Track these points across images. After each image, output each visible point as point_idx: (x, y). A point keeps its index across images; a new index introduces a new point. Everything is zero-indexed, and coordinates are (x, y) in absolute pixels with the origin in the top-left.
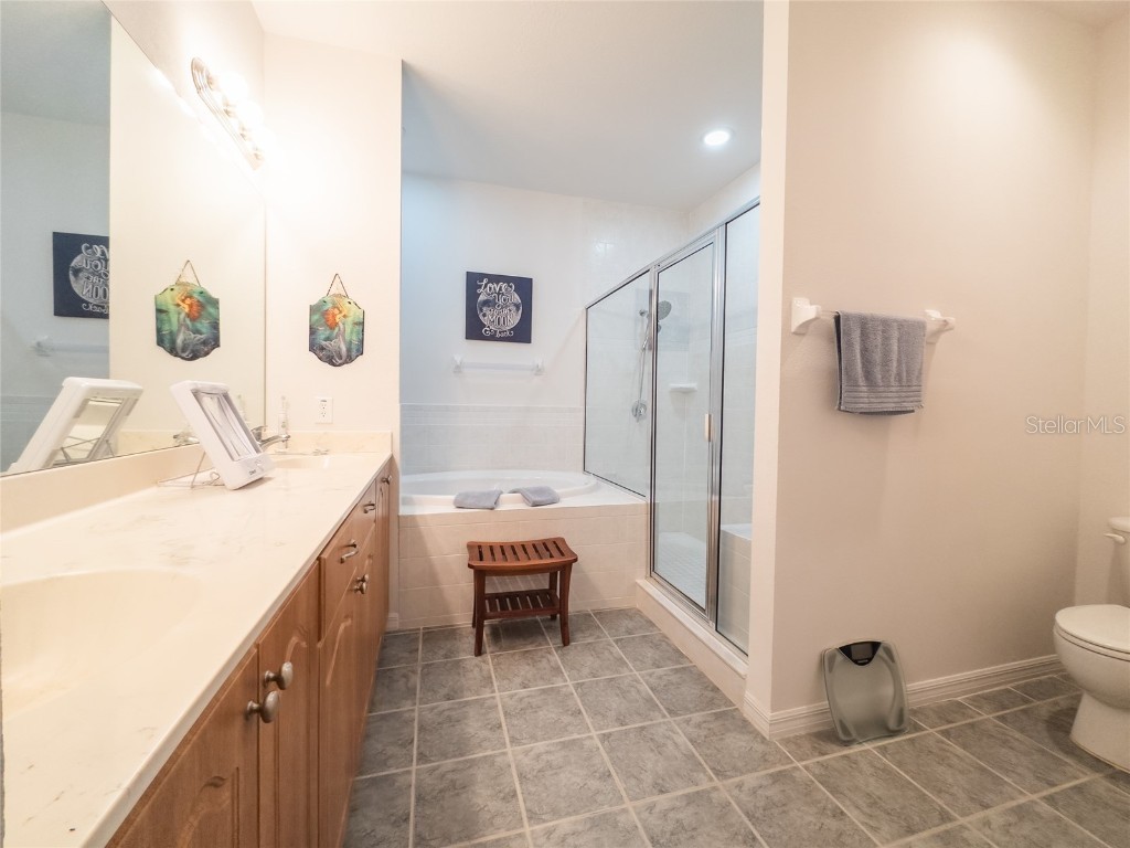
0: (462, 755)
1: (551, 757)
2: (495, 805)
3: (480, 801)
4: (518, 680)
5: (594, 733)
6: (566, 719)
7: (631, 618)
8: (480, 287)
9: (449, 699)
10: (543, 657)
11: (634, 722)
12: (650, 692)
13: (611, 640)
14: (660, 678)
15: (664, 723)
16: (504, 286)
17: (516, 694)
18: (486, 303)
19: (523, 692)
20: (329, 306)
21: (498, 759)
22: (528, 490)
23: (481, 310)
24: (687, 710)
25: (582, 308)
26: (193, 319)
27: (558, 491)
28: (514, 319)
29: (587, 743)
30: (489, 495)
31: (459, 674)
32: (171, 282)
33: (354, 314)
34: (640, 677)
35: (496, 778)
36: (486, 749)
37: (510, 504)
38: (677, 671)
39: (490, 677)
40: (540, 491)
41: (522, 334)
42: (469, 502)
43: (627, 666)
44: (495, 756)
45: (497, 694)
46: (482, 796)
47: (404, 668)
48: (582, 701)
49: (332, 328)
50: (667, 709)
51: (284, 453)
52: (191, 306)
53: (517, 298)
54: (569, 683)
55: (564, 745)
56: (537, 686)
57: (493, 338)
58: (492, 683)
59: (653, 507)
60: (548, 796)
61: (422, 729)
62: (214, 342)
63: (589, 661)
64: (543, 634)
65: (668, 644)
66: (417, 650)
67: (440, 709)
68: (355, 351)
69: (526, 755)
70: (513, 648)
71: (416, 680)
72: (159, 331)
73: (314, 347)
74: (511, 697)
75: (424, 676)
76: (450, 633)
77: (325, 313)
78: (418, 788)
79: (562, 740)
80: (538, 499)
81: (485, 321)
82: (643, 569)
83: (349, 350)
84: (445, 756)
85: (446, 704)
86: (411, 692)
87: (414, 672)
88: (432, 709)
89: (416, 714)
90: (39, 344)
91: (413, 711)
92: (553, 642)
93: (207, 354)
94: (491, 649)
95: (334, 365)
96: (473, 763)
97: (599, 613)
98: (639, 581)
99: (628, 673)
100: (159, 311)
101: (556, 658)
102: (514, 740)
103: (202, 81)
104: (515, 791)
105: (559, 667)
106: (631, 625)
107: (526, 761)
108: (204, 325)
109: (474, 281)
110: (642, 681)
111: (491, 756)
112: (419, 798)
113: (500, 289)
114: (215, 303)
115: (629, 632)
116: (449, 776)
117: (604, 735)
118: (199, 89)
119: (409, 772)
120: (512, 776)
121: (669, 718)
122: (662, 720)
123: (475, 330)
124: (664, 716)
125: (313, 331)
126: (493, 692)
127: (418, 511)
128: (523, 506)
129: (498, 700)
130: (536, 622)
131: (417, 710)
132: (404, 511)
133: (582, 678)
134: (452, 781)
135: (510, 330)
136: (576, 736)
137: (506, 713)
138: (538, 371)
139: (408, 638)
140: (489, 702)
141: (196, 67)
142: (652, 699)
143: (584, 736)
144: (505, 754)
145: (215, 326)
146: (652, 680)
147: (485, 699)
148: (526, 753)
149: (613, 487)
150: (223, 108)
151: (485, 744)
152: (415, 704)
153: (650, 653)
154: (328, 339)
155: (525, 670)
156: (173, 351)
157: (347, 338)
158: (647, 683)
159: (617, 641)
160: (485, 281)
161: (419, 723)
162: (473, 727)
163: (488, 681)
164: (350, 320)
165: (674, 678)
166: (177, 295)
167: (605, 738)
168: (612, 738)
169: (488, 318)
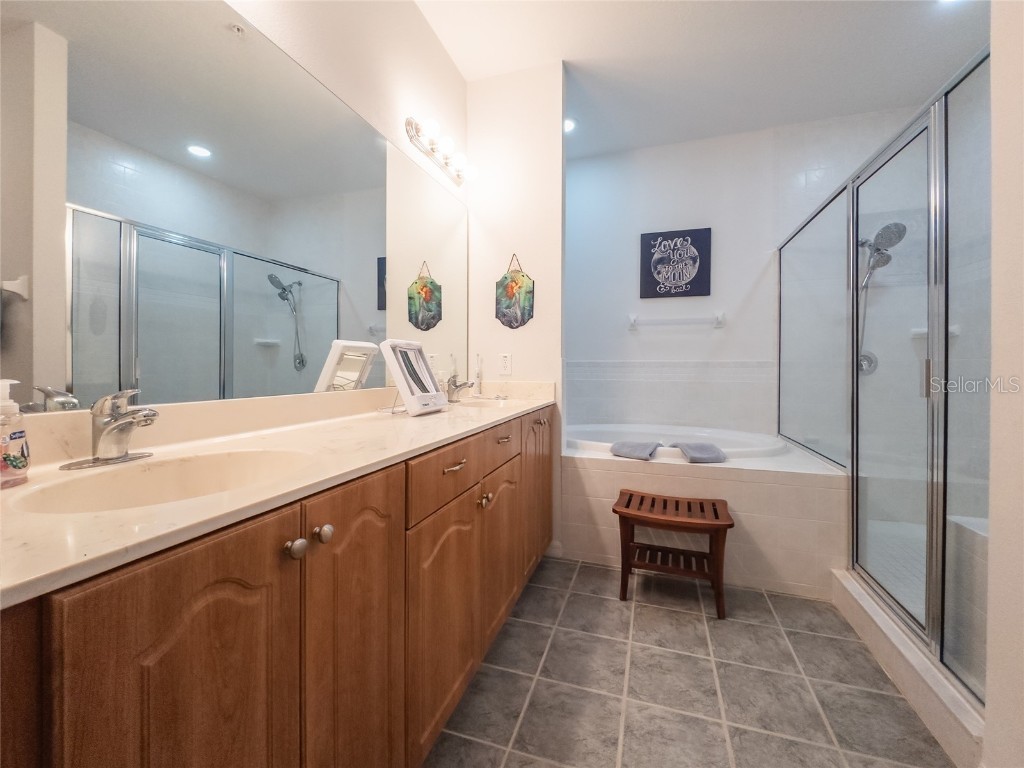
0: (578, 684)
1: (666, 725)
2: (593, 743)
3: (581, 732)
4: (656, 636)
5: (724, 722)
6: (696, 694)
7: (818, 612)
8: (654, 246)
9: (584, 630)
10: (689, 621)
11: (783, 732)
12: (818, 705)
13: (782, 630)
14: (840, 695)
15: (828, 750)
16: (679, 241)
17: (649, 649)
18: (661, 261)
19: (657, 649)
20: (510, 280)
21: (612, 703)
22: (687, 445)
23: (656, 268)
24: (870, 748)
25: (776, 249)
26: (427, 302)
27: (725, 450)
28: (692, 272)
29: (713, 729)
30: (645, 446)
31: (600, 611)
32: (415, 278)
33: (526, 284)
34: (808, 684)
35: (603, 718)
36: (602, 688)
37: (667, 457)
38: (870, 695)
39: (628, 624)
40: (702, 448)
41: (700, 286)
42: (624, 451)
43: (795, 666)
44: (609, 698)
45: (630, 642)
46: (585, 729)
47: (556, 591)
48: (721, 683)
49: (511, 298)
50: (838, 736)
51: (478, 397)
52: (426, 293)
53: (694, 251)
54: (712, 658)
55: (685, 720)
56: (674, 648)
57: (668, 294)
58: (628, 629)
59: (855, 482)
60: (649, 761)
61: (553, 646)
62: (438, 317)
63: (746, 644)
64: (697, 599)
65: (868, 660)
66: (571, 579)
67: (574, 636)
68: (528, 314)
69: (639, 711)
70: (661, 604)
71: (562, 604)
72: (410, 312)
73: (500, 315)
74: (643, 649)
75: (569, 603)
76: (604, 572)
77: (506, 287)
78: (534, 694)
79: (683, 712)
80: (697, 455)
81: (659, 278)
82: (842, 556)
83: (523, 314)
84: (564, 678)
85: (580, 633)
86: (554, 614)
87: (562, 596)
88: (566, 633)
89: (552, 633)
90: (370, 328)
91: (550, 628)
92: (705, 611)
93: (435, 325)
94: (638, 598)
95: (512, 327)
96: (587, 695)
97: (774, 597)
98: (834, 571)
99: (793, 674)
100: (410, 298)
101: (705, 628)
102: (632, 691)
103: (413, 133)
104: (617, 740)
105: (705, 638)
106: (816, 620)
107: (638, 716)
108: (433, 306)
109: (648, 241)
110: (811, 690)
111: (605, 696)
112: (532, 704)
113: (675, 245)
114: (439, 288)
115: (811, 627)
116: (563, 698)
117: (737, 729)
118: (411, 138)
119: (531, 679)
120: (618, 724)
121: (836, 747)
122: (826, 746)
123: (650, 288)
124: (830, 742)
125: (498, 302)
126: (627, 638)
127: (578, 455)
128: (683, 462)
129: (629, 648)
130: (694, 586)
131: (553, 629)
132: (565, 452)
133: (729, 658)
134: (563, 702)
135: (686, 284)
136: (700, 716)
137: (632, 663)
138: (719, 324)
139: (567, 566)
140: (618, 647)
141: (409, 123)
142: (818, 715)
143: (710, 719)
144: (619, 700)
145: (439, 305)
146: (825, 693)
147: (616, 642)
148: (641, 709)
149: (807, 453)
150: (429, 148)
151: (604, 684)
152: (554, 624)
153: (833, 660)
154: (508, 307)
155: (666, 629)
156: (417, 325)
157: (522, 305)
158: (817, 695)
159: (789, 634)
160: (659, 240)
161: (553, 641)
162: (598, 663)
163: (625, 626)
164: (523, 290)
165: (862, 703)
166: (419, 286)
167: (736, 732)
168: (747, 736)
169: (663, 275)
